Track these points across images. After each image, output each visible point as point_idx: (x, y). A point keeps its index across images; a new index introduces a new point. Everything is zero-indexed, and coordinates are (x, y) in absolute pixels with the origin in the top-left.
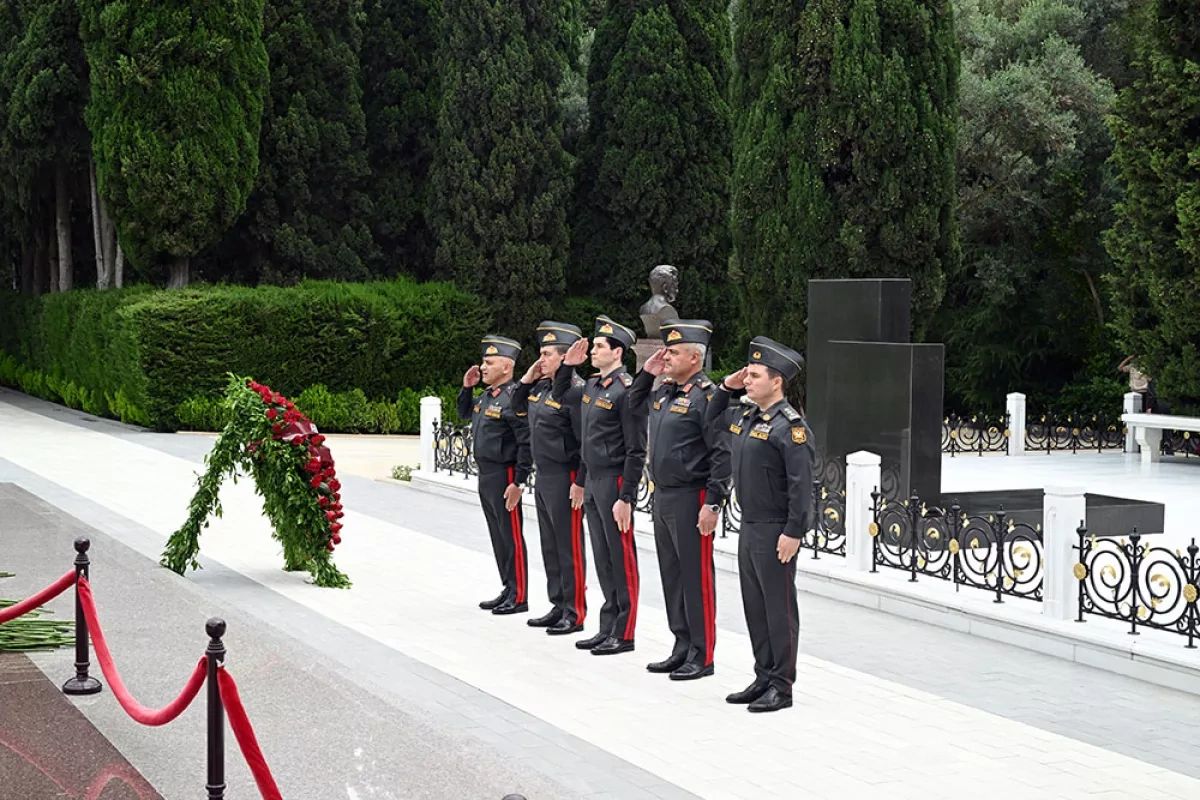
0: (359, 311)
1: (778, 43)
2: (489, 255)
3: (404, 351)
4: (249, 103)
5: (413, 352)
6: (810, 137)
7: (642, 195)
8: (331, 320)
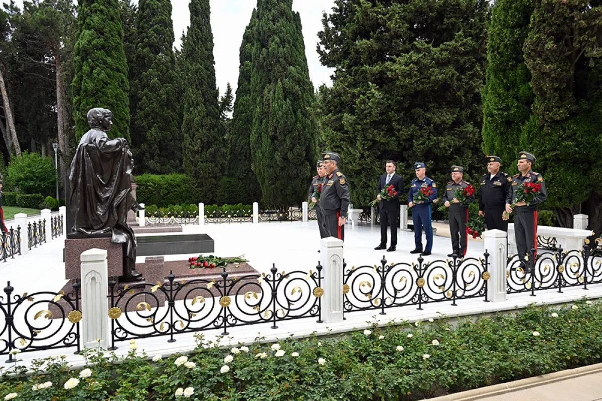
0: (153, 183)
1: (258, 99)
2: (196, 166)
3: (168, 193)
4: (119, 125)
5: (171, 194)
6: (267, 127)
7: (241, 149)
8: (143, 185)
